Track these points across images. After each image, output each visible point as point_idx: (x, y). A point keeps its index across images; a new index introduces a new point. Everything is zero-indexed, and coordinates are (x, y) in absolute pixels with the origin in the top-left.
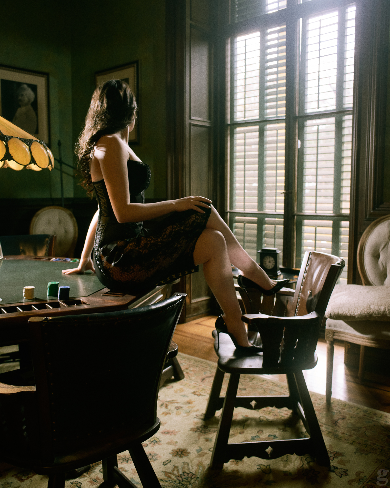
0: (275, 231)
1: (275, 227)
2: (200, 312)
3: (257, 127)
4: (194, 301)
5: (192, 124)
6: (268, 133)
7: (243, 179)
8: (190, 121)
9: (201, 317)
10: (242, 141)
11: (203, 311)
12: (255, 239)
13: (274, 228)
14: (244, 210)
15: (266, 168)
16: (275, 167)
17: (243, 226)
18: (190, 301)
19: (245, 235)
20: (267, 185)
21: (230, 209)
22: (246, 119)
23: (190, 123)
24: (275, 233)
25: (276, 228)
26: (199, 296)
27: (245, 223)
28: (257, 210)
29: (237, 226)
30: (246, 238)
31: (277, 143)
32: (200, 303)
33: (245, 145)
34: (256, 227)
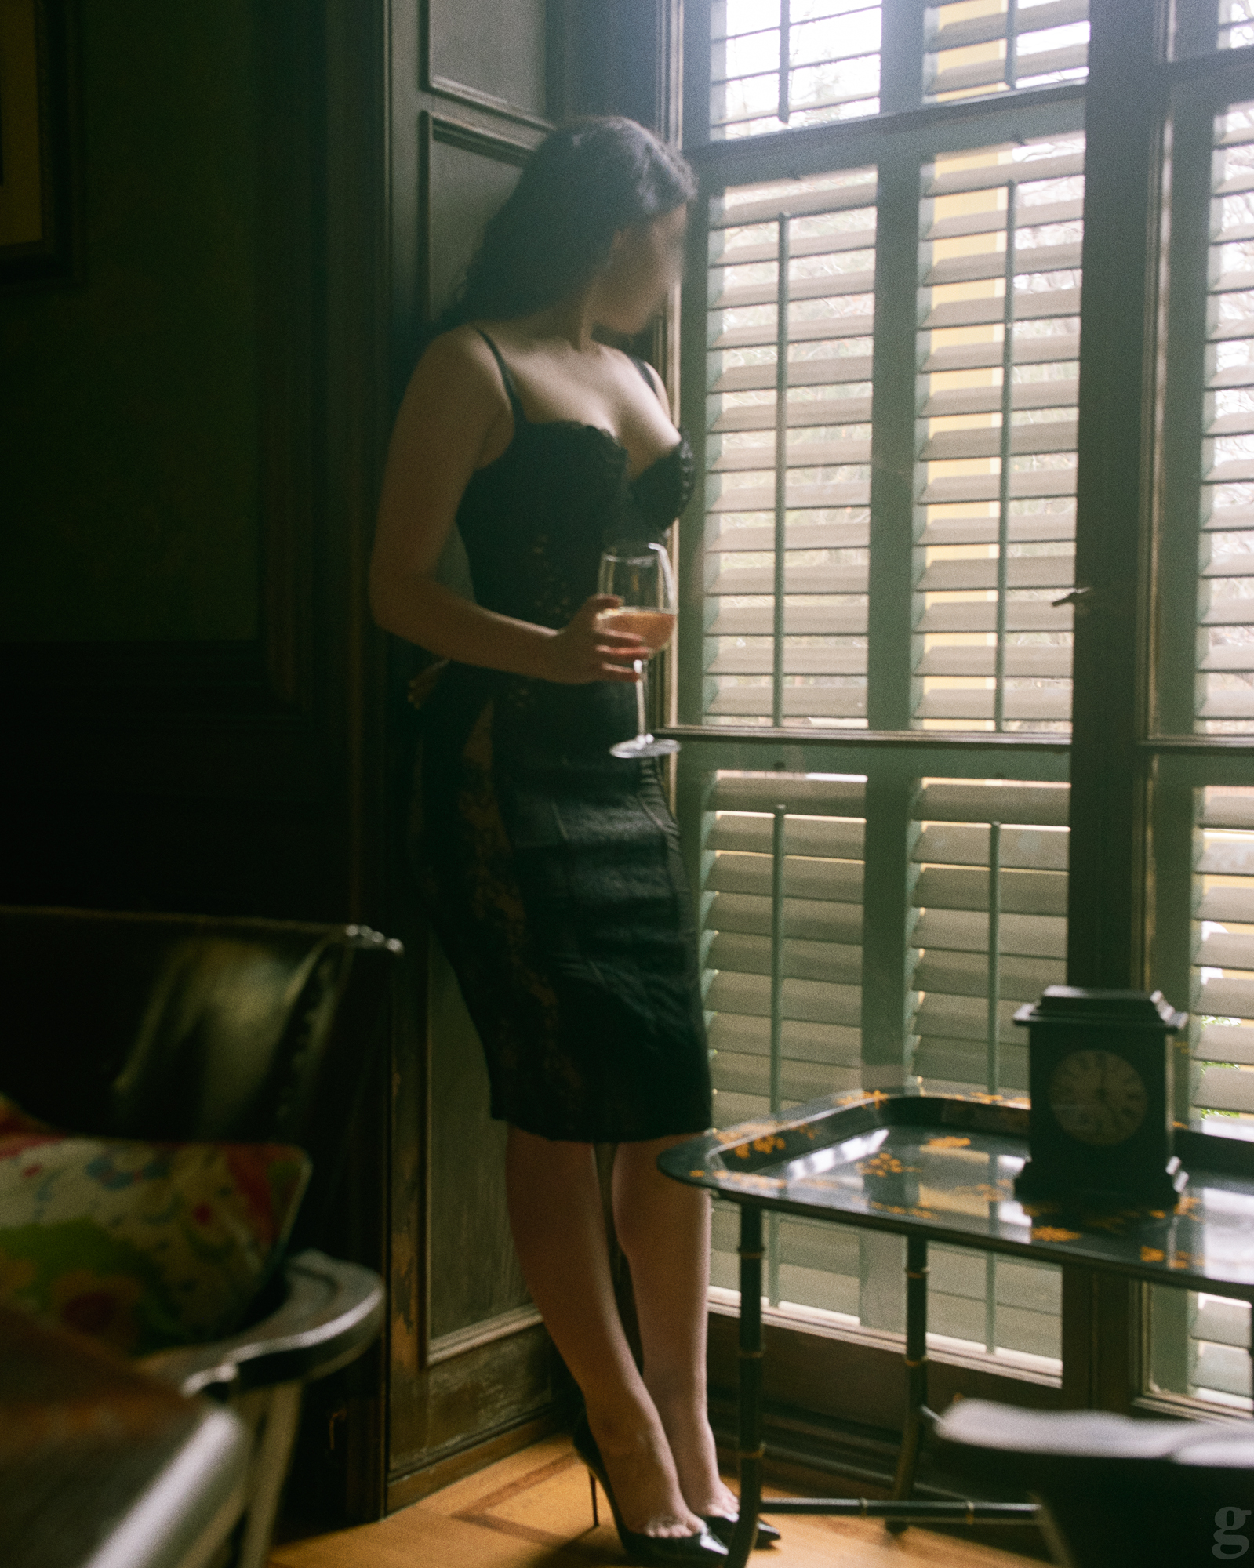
0: (993, 864)
1: (994, 833)
2: (488, 1421)
3: (867, 178)
4: (442, 1348)
5: (437, 122)
6: (939, 211)
7: (767, 520)
8: (425, 102)
9: (495, 1456)
10: (767, 274)
11: (503, 1410)
12: (854, 913)
13: (987, 836)
14: (777, 724)
15: (927, 444)
16: (997, 435)
17: (769, 830)
18: (422, 1351)
19: (784, 887)
20: (933, 555)
21: (683, 716)
22: (797, 121)
23: (424, 116)
24: (993, 874)
25: (1002, 840)
26: (477, 1311)
27: (782, 807)
28: (863, 723)
29: (728, 827)
30: (792, 908)
31: (1009, 275)
32: (485, 1357)
33: (782, 298)
34: (860, 838)
